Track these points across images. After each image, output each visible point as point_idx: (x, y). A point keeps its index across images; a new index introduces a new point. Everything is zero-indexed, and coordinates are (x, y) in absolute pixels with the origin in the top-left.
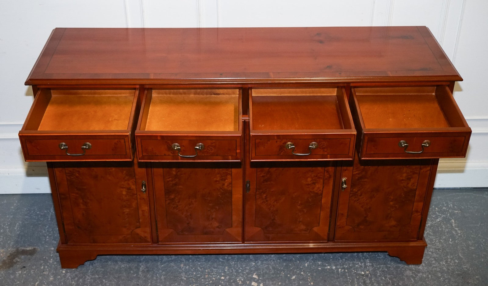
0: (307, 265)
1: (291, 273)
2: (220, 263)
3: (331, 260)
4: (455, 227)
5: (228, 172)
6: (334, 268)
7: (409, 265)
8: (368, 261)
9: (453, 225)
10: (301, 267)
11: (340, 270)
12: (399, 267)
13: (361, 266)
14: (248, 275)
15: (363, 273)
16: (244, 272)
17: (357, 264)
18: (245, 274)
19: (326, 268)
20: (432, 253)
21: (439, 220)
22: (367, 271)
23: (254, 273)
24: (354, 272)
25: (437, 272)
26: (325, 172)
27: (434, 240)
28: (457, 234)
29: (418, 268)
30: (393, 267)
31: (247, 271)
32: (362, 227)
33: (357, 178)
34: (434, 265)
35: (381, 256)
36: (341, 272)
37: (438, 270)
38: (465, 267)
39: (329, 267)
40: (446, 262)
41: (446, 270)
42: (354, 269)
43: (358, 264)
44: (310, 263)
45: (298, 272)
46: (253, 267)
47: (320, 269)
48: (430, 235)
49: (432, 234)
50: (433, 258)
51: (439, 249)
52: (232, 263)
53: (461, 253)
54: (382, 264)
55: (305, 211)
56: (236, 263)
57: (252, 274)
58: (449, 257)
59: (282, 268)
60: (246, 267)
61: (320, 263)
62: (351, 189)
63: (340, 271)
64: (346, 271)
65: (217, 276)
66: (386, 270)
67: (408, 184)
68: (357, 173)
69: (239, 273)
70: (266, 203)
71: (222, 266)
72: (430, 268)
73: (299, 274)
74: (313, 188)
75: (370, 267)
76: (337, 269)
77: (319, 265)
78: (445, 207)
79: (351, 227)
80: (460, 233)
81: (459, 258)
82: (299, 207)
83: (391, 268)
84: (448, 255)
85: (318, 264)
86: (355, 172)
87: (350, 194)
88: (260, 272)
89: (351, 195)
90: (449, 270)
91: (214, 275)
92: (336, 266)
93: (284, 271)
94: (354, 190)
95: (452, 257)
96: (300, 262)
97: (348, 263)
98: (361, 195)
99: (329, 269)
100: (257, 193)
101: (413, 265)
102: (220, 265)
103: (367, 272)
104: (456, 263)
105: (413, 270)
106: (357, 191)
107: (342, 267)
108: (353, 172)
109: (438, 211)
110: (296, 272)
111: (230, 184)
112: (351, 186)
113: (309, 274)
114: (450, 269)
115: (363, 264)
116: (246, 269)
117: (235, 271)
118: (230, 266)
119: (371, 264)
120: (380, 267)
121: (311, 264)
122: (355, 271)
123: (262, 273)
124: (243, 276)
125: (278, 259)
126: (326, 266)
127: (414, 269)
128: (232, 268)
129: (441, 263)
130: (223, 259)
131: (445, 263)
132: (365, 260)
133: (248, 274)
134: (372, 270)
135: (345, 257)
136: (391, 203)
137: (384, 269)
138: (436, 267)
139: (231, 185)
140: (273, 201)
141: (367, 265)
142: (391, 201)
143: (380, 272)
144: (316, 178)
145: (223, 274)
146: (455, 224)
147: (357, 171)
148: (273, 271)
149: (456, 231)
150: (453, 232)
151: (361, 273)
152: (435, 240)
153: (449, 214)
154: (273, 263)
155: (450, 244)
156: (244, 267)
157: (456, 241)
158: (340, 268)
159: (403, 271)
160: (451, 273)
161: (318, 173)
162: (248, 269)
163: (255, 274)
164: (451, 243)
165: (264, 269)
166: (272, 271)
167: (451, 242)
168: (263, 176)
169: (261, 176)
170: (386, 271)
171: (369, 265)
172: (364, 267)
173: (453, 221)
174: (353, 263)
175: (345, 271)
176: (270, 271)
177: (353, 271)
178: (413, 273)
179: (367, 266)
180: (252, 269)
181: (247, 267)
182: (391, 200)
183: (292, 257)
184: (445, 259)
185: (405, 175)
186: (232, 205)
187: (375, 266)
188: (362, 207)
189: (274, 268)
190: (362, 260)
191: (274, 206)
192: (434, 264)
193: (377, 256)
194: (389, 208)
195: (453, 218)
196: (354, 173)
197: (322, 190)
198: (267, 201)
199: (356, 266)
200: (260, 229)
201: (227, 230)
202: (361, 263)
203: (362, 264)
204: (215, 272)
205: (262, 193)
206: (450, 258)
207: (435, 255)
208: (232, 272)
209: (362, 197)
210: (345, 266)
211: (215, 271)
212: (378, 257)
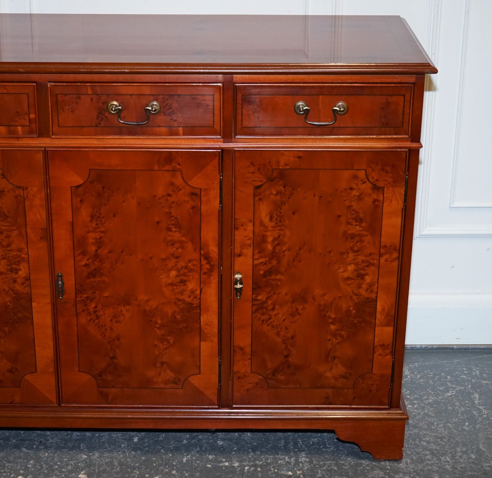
0: (186, 460)
1: (153, 472)
2: (22, 454)
3: (234, 453)
4: (479, 405)
5: (22, 256)
6: (236, 464)
7: (381, 461)
8: (303, 454)
9: (476, 402)
10: (174, 463)
11: (246, 468)
12: (361, 464)
13: (288, 462)
14: (69, 474)
15: (290, 473)
16: (63, 470)
17: (281, 460)
18: (64, 472)
19: (221, 465)
20: (429, 442)
21: (450, 394)
22: (299, 470)
23: (82, 470)
24: (273, 472)
25: (433, 471)
26: (202, 258)
27: (435, 423)
28: (481, 416)
29: (397, 466)
30: (349, 464)
31: (69, 468)
32: (281, 377)
33: (262, 272)
34: (428, 462)
35: (330, 448)
36: (248, 472)
37: (435, 468)
38: (488, 464)
39: (227, 464)
40: (453, 457)
41: (450, 469)
42: (274, 468)
43: (284, 459)
44: (192, 456)
45: (167, 470)
46: (82, 461)
47: (210, 466)
48: (429, 416)
49: (433, 415)
50: (429, 450)
51: (441, 438)
52: (45, 454)
53: (483, 444)
54: (328, 460)
55: (171, 341)
56: (51, 454)
57: (77, 473)
58: (458, 449)
59: (137, 465)
60: (69, 461)
61: (210, 457)
62: (254, 296)
63: (248, 469)
64: (259, 469)
65: (11, 475)
66: (336, 468)
67: (360, 287)
68: (261, 263)
69: (53, 471)
70: (97, 321)
71: (24, 460)
72: (420, 466)
73: (166, 473)
74: (182, 293)
75: (306, 464)
76: (242, 467)
77: (208, 461)
78: (465, 374)
79: (260, 377)
80: (487, 414)
81: (479, 452)
82: (158, 332)
83: (345, 466)
84: (459, 446)
85: (208, 458)
86: (258, 259)
87: (253, 305)
88: (94, 470)
89: (254, 308)
90: (456, 468)
91: (4, 472)
92: (241, 462)
93: (139, 468)
94: (260, 297)
95: (464, 449)
96: (173, 455)
97: (264, 457)
98: (273, 309)
99: (226, 466)
100: (78, 299)
101: (388, 462)
102: (20, 457)
103: (298, 472)
104: (471, 458)
105: (388, 469)
106: (264, 299)
107: (252, 463)
108: (253, 260)
109: (450, 381)
110: (162, 471)
111: (27, 280)
112: (253, 289)
113: (187, 474)
114: (458, 468)
115: (293, 460)
116: (68, 465)
117: (46, 468)
118: (38, 460)
119: (307, 460)
120: (325, 464)
121: (194, 458)
122: (276, 471)
123: (97, 471)
124: (60, 475)
125: (132, 451)
126: (222, 462)
127: (389, 467)
128: (42, 463)
129: (443, 459)
130: (29, 449)
131: (450, 459)
132: (298, 453)
133: (70, 472)
134: (308, 469)
135: (262, 448)
136: (333, 327)
137: (332, 467)
138: (432, 465)
139: (28, 283)
140: (110, 318)
141: (300, 460)
142: (332, 323)
143: (323, 472)
144: (187, 271)
145: (22, 472)
146: (479, 400)
147: (262, 258)
148: (118, 468)
149: (480, 411)
150: (474, 412)
151: (286, 473)
152: (437, 425)
153: (470, 386)
154: (121, 456)
155: (465, 430)
156: (66, 461)
157: (478, 426)
158: (248, 465)
159: (368, 470)
160: (459, 474)
161: (190, 261)
162: (72, 465)
163: (82, 473)
164: (466, 428)
165: (102, 465)
166: (116, 469)
167: (468, 426)
168: (86, 265)
169: (83, 263)
170: (335, 471)
171: (305, 461)
172: (294, 465)
173: (477, 396)
174: (275, 459)
175: (256, 470)
176: (113, 468)
177: (272, 469)
178: (385, 474)
179: (301, 462)
180: (79, 464)
181: (71, 462)
182: (330, 321)
183: (161, 447)
184: (451, 453)
185: (351, 268)
186: (32, 323)
187: (315, 462)
188: (278, 334)
189: (121, 464)
190: (292, 454)
191: (111, 329)
192: (430, 460)
193: (323, 448)
194: (329, 338)
195: (477, 392)
196: (256, 262)
197: (199, 297)
198: (98, 318)
199: (279, 462)
200: (89, 377)
201: (28, 377)
202: (290, 458)
203: (291, 460)
204: (8, 469)
205: (88, 301)
206: (462, 451)
207: (433, 446)
208: (40, 469)
209: (275, 312)
210: (257, 462)
211: (8, 466)
212: (325, 450)
